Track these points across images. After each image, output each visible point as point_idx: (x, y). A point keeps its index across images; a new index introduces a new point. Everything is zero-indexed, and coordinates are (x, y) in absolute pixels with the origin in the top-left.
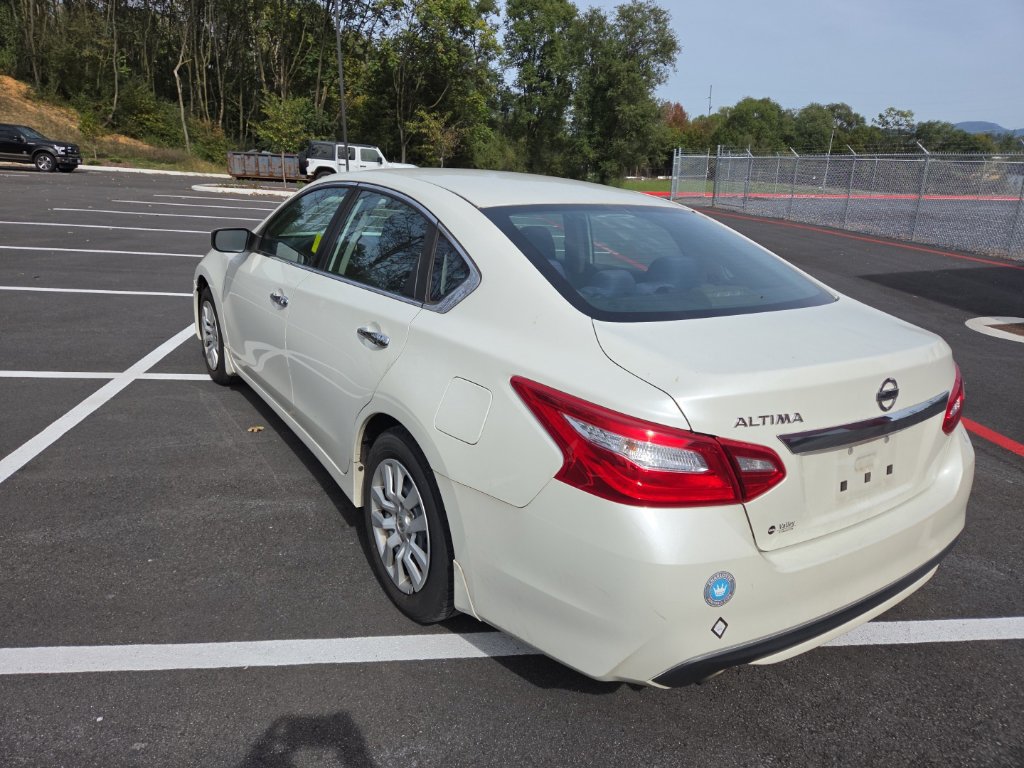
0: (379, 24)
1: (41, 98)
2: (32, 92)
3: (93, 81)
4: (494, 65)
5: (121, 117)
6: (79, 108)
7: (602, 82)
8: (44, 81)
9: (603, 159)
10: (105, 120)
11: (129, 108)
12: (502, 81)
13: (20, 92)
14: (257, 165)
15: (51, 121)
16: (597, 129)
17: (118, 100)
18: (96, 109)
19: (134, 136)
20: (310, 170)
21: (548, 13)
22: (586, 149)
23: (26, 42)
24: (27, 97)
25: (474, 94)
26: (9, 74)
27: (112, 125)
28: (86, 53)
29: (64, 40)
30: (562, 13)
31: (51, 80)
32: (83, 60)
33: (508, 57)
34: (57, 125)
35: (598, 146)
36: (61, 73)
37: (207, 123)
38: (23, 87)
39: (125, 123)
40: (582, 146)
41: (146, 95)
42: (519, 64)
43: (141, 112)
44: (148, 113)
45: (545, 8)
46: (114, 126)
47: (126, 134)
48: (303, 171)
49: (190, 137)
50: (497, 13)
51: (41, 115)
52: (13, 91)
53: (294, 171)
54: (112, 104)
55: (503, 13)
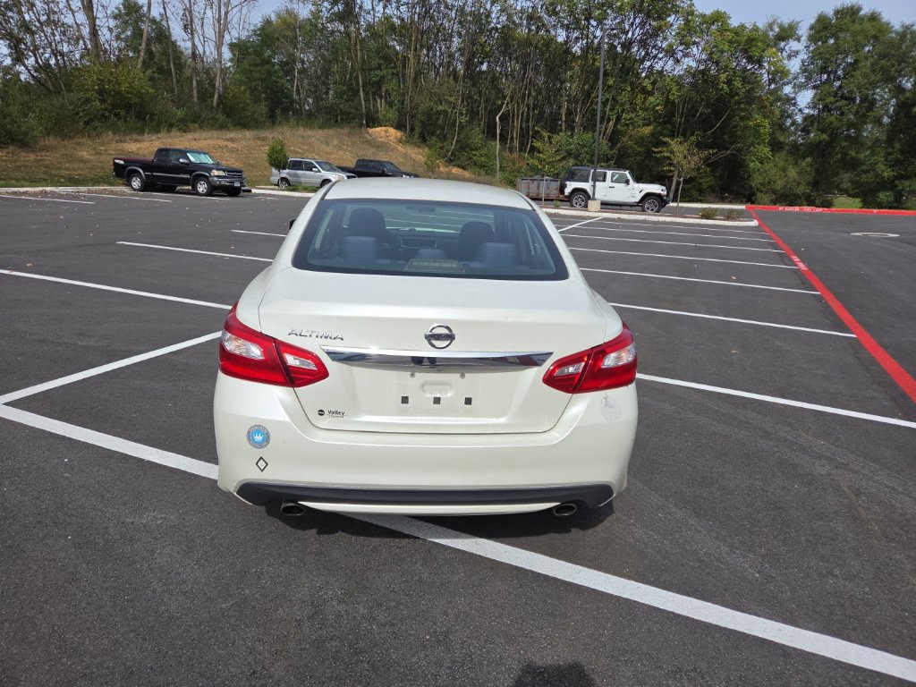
0: (671, 62)
1: (408, 142)
2: (404, 138)
3: (443, 129)
4: (787, 89)
5: (457, 153)
6: (430, 147)
7: (908, 98)
8: (412, 130)
9: (901, 177)
10: (446, 156)
11: (464, 147)
12: (795, 104)
13: (396, 137)
14: (538, 188)
15: (411, 158)
16: (897, 146)
17: (457, 141)
18: (441, 148)
19: (464, 168)
20: (567, 191)
21: (855, 34)
22: (881, 167)
23: (405, 102)
24: (400, 141)
25: (758, 118)
26: (392, 126)
27: (451, 160)
28: (440, 108)
29: (428, 100)
30: (872, 32)
31: (417, 128)
32: (439, 113)
33: (803, 80)
34: (414, 161)
35: (894, 164)
36: (424, 124)
37: (515, 155)
38: (399, 134)
39: (459, 159)
40: (875, 164)
41: (477, 137)
42: (815, 87)
43: (472, 150)
44: (476, 150)
45: (852, 29)
46: (450, 161)
47: (458, 166)
48: (562, 191)
49: (500, 167)
50: (798, 40)
51: (406, 154)
52: (392, 138)
53: (554, 193)
54: (452, 144)
55: (804, 39)
